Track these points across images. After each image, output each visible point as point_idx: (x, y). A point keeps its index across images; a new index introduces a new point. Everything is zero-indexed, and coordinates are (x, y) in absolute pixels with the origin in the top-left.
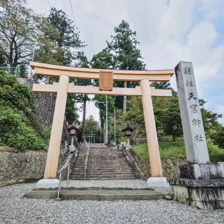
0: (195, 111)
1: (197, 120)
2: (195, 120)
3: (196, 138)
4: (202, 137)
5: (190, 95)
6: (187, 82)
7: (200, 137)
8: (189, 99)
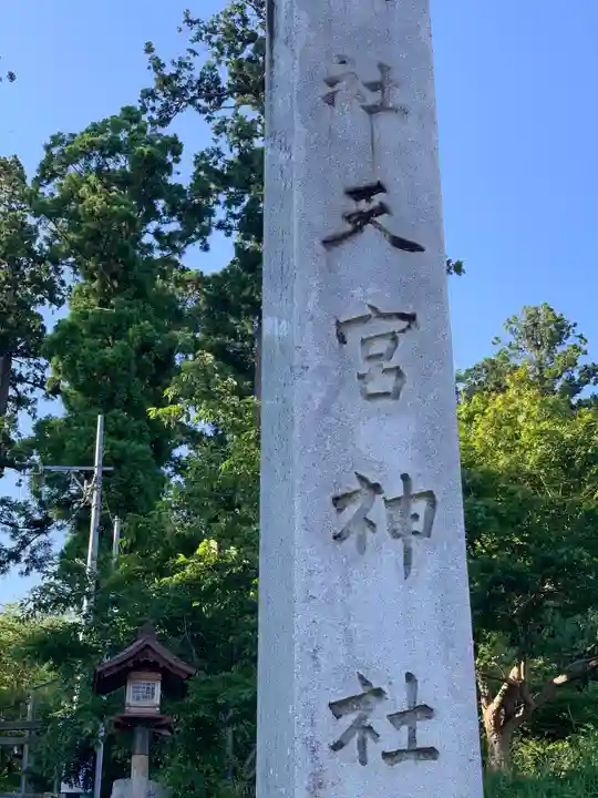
0: (388, 383)
1: (396, 490)
2: (376, 488)
3: (349, 719)
4: (427, 711)
5: (353, 206)
6: (337, 70)
7: (398, 699)
8: (331, 242)
